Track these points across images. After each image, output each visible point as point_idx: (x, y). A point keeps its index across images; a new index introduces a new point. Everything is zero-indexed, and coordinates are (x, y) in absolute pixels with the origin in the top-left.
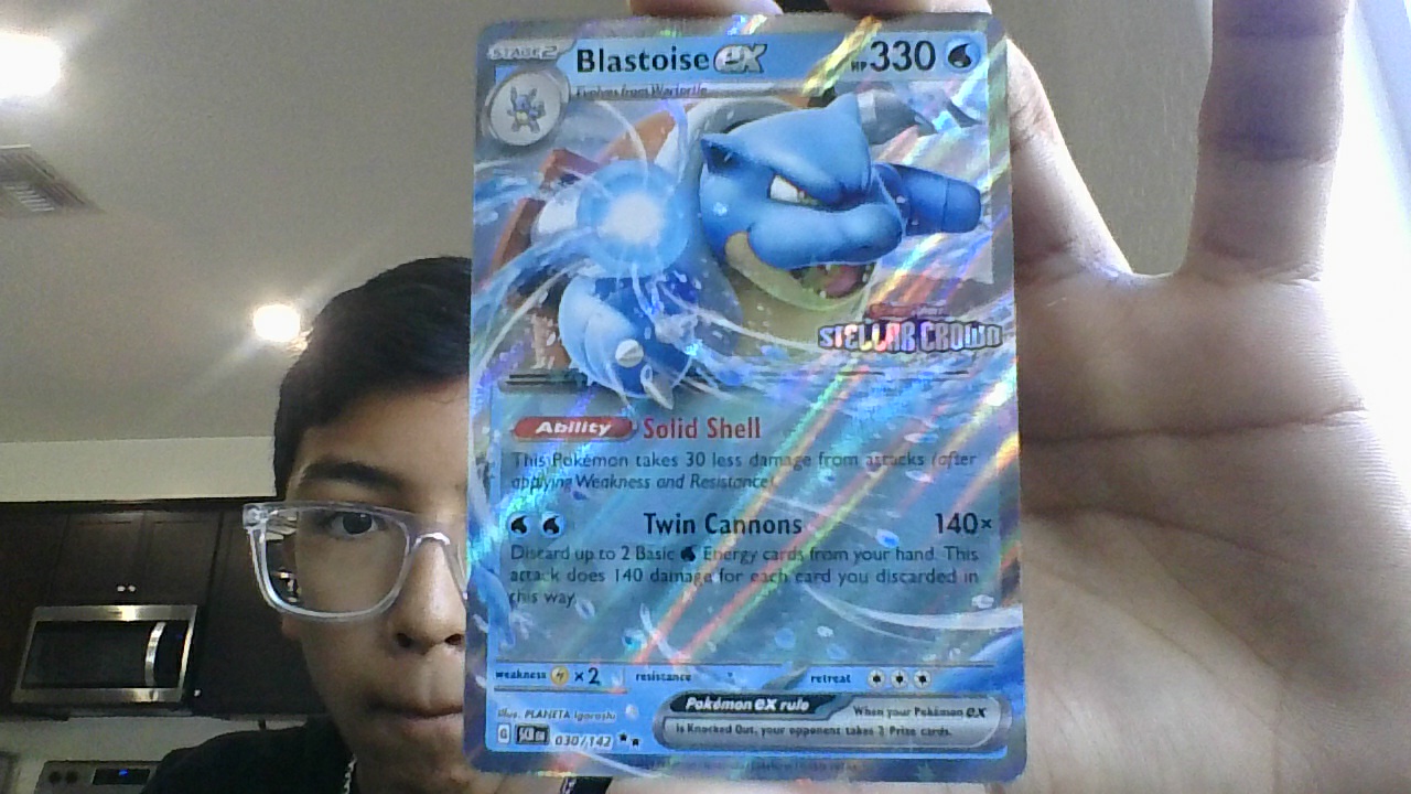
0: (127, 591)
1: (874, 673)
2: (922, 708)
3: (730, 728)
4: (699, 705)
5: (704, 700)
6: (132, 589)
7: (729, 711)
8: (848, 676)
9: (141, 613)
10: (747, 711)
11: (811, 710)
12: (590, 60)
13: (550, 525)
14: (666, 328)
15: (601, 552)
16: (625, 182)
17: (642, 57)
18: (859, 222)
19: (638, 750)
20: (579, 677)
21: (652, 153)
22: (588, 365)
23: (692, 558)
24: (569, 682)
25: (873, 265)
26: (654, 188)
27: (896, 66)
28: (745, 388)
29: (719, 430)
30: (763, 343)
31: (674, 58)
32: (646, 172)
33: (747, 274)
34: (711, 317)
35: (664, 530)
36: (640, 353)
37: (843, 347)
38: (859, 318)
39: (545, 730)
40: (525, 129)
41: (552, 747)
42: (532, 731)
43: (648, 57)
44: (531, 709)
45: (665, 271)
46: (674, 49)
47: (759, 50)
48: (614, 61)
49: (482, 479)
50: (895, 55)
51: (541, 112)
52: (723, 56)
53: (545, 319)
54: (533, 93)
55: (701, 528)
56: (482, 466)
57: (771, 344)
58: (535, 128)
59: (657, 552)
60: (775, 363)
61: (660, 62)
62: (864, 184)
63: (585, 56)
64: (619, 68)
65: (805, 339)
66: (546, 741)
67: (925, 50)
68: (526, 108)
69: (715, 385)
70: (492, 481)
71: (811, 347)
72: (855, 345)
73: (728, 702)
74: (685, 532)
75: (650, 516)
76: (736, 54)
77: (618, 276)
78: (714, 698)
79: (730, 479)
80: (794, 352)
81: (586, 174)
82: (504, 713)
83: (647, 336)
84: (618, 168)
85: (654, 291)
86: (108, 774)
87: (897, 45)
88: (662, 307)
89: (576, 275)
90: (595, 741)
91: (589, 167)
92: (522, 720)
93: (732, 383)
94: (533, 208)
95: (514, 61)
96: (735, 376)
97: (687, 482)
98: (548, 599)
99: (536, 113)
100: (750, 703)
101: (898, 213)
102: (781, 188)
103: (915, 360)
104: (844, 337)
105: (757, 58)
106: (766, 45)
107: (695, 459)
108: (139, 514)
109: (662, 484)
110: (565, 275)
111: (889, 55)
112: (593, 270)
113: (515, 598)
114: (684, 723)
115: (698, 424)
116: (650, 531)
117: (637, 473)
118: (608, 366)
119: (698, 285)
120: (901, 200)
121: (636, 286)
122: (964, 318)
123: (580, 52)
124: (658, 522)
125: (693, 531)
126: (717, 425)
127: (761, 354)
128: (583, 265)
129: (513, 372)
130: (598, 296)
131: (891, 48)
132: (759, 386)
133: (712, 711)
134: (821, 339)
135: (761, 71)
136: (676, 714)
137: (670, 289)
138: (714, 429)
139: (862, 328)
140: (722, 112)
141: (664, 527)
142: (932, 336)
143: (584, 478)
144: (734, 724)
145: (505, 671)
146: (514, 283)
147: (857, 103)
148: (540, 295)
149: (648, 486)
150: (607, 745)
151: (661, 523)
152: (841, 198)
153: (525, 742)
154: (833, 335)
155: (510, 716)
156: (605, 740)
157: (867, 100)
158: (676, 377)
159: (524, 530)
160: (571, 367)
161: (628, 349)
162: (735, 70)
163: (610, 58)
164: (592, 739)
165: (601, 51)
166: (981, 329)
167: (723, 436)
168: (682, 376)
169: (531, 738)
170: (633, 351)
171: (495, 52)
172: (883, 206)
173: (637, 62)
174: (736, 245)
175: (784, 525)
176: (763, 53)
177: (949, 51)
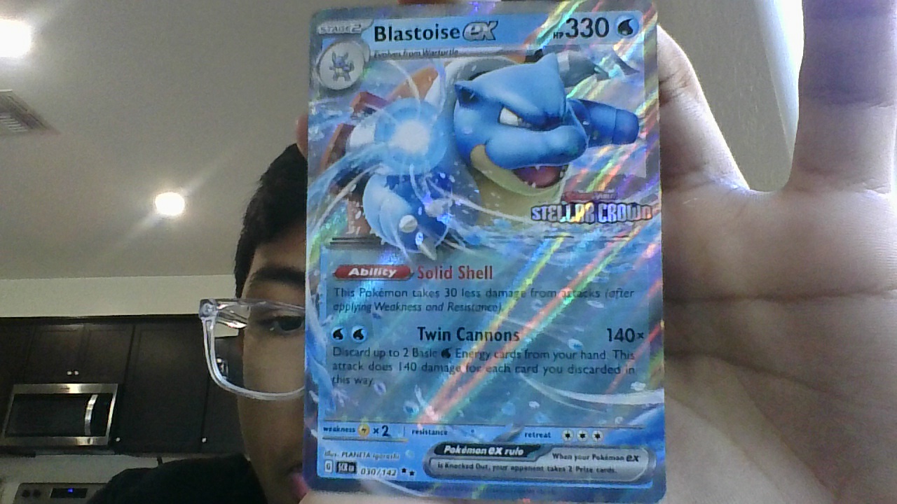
0: (73, 374)
1: (566, 432)
2: (597, 455)
3: (472, 465)
4: (453, 451)
5: (456, 447)
6: (77, 373)
7: (472, 455)
8: (549, 433)
9: (82, 389)
10: (483, 455)
11: (525, 455)
12: (383, 33)
13: (358, 334)
14: (432, 207)
15: (390, 352)
16: (404, 113)
17: (416, 31)
18: (558, 138)
19: (414, 478)
20: (376, 431)
21: (423, 93)
22: (382, 232)
23: (449, 356)
24: (371, 434)
25: (567, 166)
26: (425, 117)
27: (583, 34)
28: (483, 247)
29: (465, 273)
30: (495, 217)
31: (437, 30)
32: (419, 107)
33: (484, 172)
34: (460, 201)
35: (431, 338)
36: (416, 223)
37: (547, 220)
38: (558, 201)
39: (354, 464)
40: (341, 79)
41: (358, 476)
42: (346, 466)
43: (420, 31)
44: (346, 451)
45: (431, 171)
46: (437, 25)
47: (492, 25)
48: (398, 34)
49: (315, 305)
50: (582, 27)
51: (352, 67)
52: (469, 29)
53: (354, 202)
54: (347, 55)
55: (454, 336)
56: (314, 296)
57: (501, 218)
58: (347, 78)
59: (427, 352)
60: (503, 230)
61: (428, 34)
62: (562, 112)
63: (380, 30)
64: (401, 39)
65: (521, 215)
66: (355, 472)
67: (602, 24)
68: (341, 65)
69: (464, 245)
70: (320, 306)
71: (527, 220)
72: (555, 218)
73: (471, 449)
74: (444, 339)
75: (421, 329)
76: (477, 29)
77: (402, 174)
78: (462, 446)
79: (473, 306)
80: (515, 223)
81: (380, 108)
82: (328, 453)
83: (420, 213)
84: (402, 103)
85: (424, 183)
86: (61, 491)
87: (584, 20)
89: (374, 173)
90: (386, 472)
91: (381, 103)
92: (340, 459)
93: (474, 244)
94: (346, 131)
95: (334, 35)
97: (446, 307)
98: (356, 382)
99: (348, 68)
100: (485, 450)
101: (583, 131)
102: (507, 116)
104: (548, 213)
105: (491, 30)
106: (497, 22)
107: (451, 292)
108: (80, 326)
109: (430, 308)
110: (368, 173)
111: (578, 27)
112: (385, 170)
113: (336, 380)
114: (443, 462)
115: (453, 269)
116: (421, 338)
117: (414, 301)
118: (395, 233)
119: (452, 179)
120: (585, 123)
121: (413, 180)
122: (627, 201)
123: (376, 28)
124: (426, 332)
125: (449, 339)
126: (465, 270)
127: (494, 225)
128: (378, 167)
129: (335, 236)
130: (388, 187)
131: (579, 22)
132: (492, 245)
133: (461, 454)
134: (532, 214)
135: (495, 39)
136: (439, 456)
137: (434, 182)
138: (463, 273)
139: (560, 208)
140: (469, 66)
141: (431, 336)
142: (605, 213)
143: (380, 304)
144: (475, 463)
145: (329, 427)
146: (335, 179)
147: (556, 60)
148: (351, 186)
149: (420, 310)
150: (394, 475)
151: (429, 333)
152: (546, 122)
153: (341, 472)
154: (540, 212)
155: (332, 455)
156: (392, 473)
157: (563, 57)
158: (438, 239)
159: (341, 337)
160: (371, 232)
161: (407, 221)
162: (476, 38)
163: (396, 32)
164: (384, 471)
165: (390, 28)
166: (639, 207)
167: (468, 278)
168: (442, 239)
169: (346, 469)
170: (411, 222)
171: (322, 28)
172: (573, 127)
173: (413, 34)
174: (477, 154)
175: (508, 335)
176: (494, 28)
177: (618, 24)
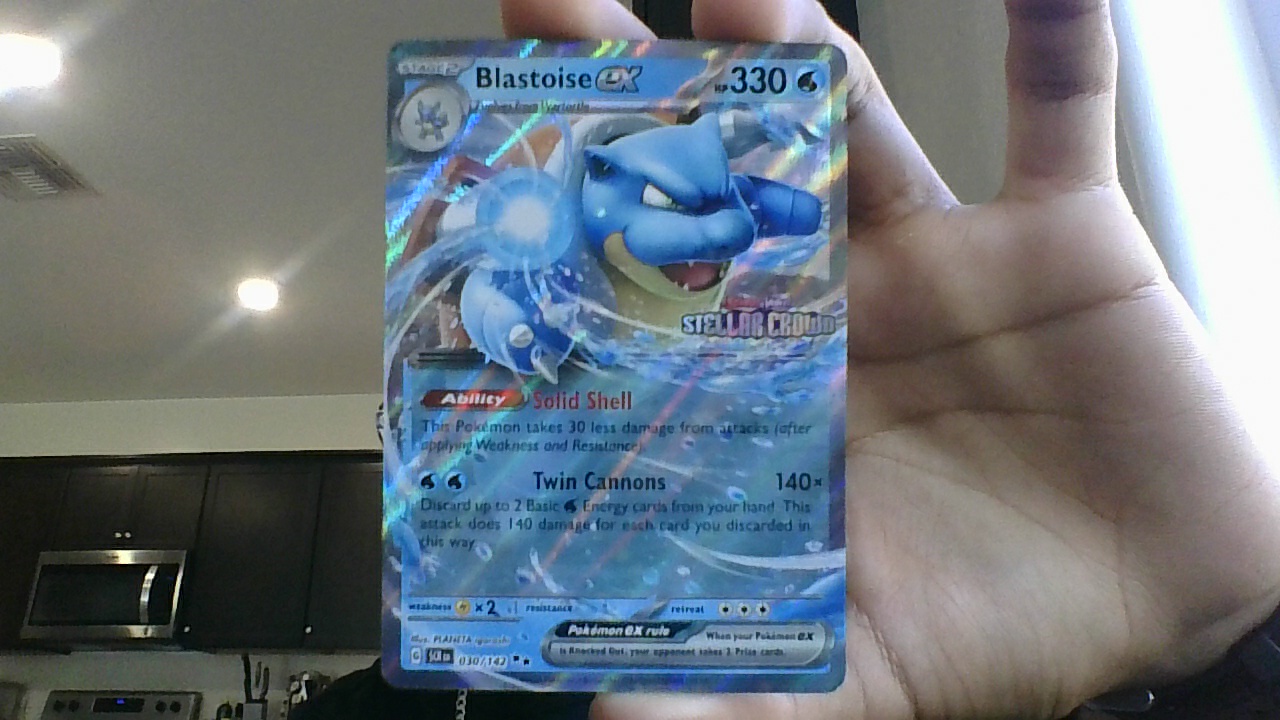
0: (124, 538)
1: (723, 605)
2: (762, 633)
3: (604, 649)
4: (579, 631)
5: (583, 627)
6: (128, 537)
7: (604, 636)
8: (702, 607)
9: (137, 557)
10: (618, 636)
12: (488, 77)
13: (454, 481)
15: (498, 504)
16: (517, 187)
17: (534, 75)
18: (718, 226)
19: (529, 668)
20: (479, 608)
21: (542, 161)
22: (486, 346)
23: (574, 509)
24: (472, 612)
25: (729, 262)
26: (544, 194)
27: (752, 88)
28: (620, 367)
29: (596, 402)
30: (635, 328)
31: (561, 77)
32: (536, 178)
33: (622, 269)
34: (591, 306)
35: (551, 486)
36: (531, 336)
37: (702, 332)
38: (716, 308)
39: (450, 652)
40: (431, 138)
41: (456, 667)
42: (439, 653)
43: (538, 75)
44: (438, 635)
45: (552, 265)
46: (561, 69)
47: (635, 72)
48: (509, 78)
49: (396, 444)
50: (752, 79)
51: (445, 123)
52: (603, 76)
53: (449, 306)
54: (438, 105)
55: (581, 484)
56: (395, 431)
57: (642, 330)
58: (439, 137)
59: (545, 505)
60: (646, 346)
61: (549, 81)
62: (723, 192)
63: (484, 73)
64: (513, 86)
65: (669, 326)
66: (451, 661)
67: (778, 76)
68: (431, 118)
69: (595, 365)
70: (404, 444)
71: (676, 332)
72: (713, 331)
73: (603, 629)
74: (568, 488)
75: (538, 474)
76: (615, 77)
77: (512, 269)
78: (591, 625)
79: (606, 444)
80: (661, 337)
81: (484, 178)
82: (415, 639)
83: (537, 321)
84: (513, 174)
86: (107, 702)
87: (754, 71)
88: (549, 296)
89: (476, 267)
90: (493, 661)
91: (486, 172)
92: (431, 645)
93: (608, 363)
94: (438, 209)
95: (420, 76)
96: (611, 356)
97: (570, 445)
98: (452, 544)
99: (439, 123)
100: (621, 630)
101: (751, 217)
102: (652, 195)
103: (762, 345)
104: (703, 325)
105: (633, 79)
106: (641, 68)
107: (577, 426)
109: (549, 447)
110: (466, 267)
111: (747, 79)
112: (490, 264)
113: (425, 543)
114: (567, 646)
115: (580, 396)
116: (538, 487)
117: (533, 438)
118: (503, 348)
119: (580, 278)
120: (753, 207)
121: (527, 278)
122: (804, 309)
123: (479, 70)
124: (545, 479)
125: (575, 487)
126: (595, 397)
127: (634, 338)
128: (482, 259)
129: (424, 350)
130: (495, 286)
131: (748, 71)
132: (631, 366)
133: (590, 636)
134: (684, 325)
135: (637, 90)
136: (562, 639)
137: (556, 281)
138: (593, 402)
139: (718, 319)
140: (603, 126)
141: (550, 483)
142: (777, 324)
143: (483, 441)
144: (608, 646)
145: (416, 603)
146: (422, 274)
147: (718, 122)
148: (445, 284)
149: (536, 449)
150: (502, 664)
151: (548, 480)
152: (704, 204)
153: (434, 662)
154: (694, 323)
155: (421, 641)
156: (501, 661)
157: (727, 119)
158: (561, 357)
159: (432, 485)
160: (472, 346)
161: (520, 332)
162: (613, 88)
163: (505, 76)
164: (490, 659)
165: (498, 70)
166: (819, 318)
167: (600, 407)
168: (566, 356)
169: (439, 658)
170: (524, 334)
171: (404, 67)
172: (735, 211)
173: (529, 79)
174: (613, 243)
175: (651, 483)
176: (639, 75)
177: (798, 77)
